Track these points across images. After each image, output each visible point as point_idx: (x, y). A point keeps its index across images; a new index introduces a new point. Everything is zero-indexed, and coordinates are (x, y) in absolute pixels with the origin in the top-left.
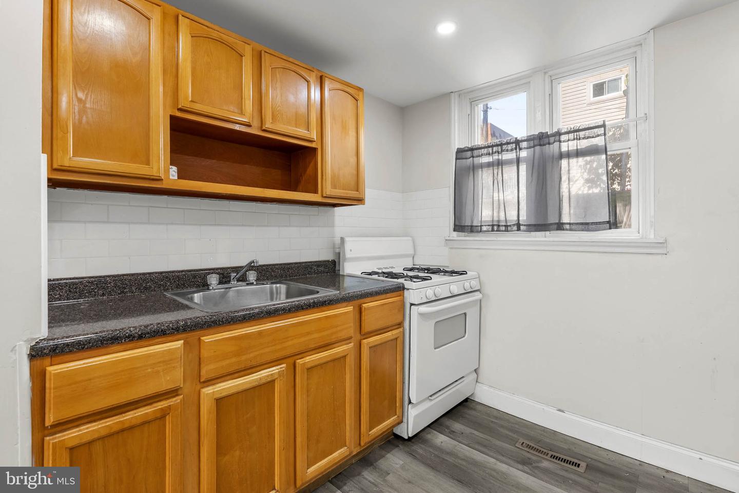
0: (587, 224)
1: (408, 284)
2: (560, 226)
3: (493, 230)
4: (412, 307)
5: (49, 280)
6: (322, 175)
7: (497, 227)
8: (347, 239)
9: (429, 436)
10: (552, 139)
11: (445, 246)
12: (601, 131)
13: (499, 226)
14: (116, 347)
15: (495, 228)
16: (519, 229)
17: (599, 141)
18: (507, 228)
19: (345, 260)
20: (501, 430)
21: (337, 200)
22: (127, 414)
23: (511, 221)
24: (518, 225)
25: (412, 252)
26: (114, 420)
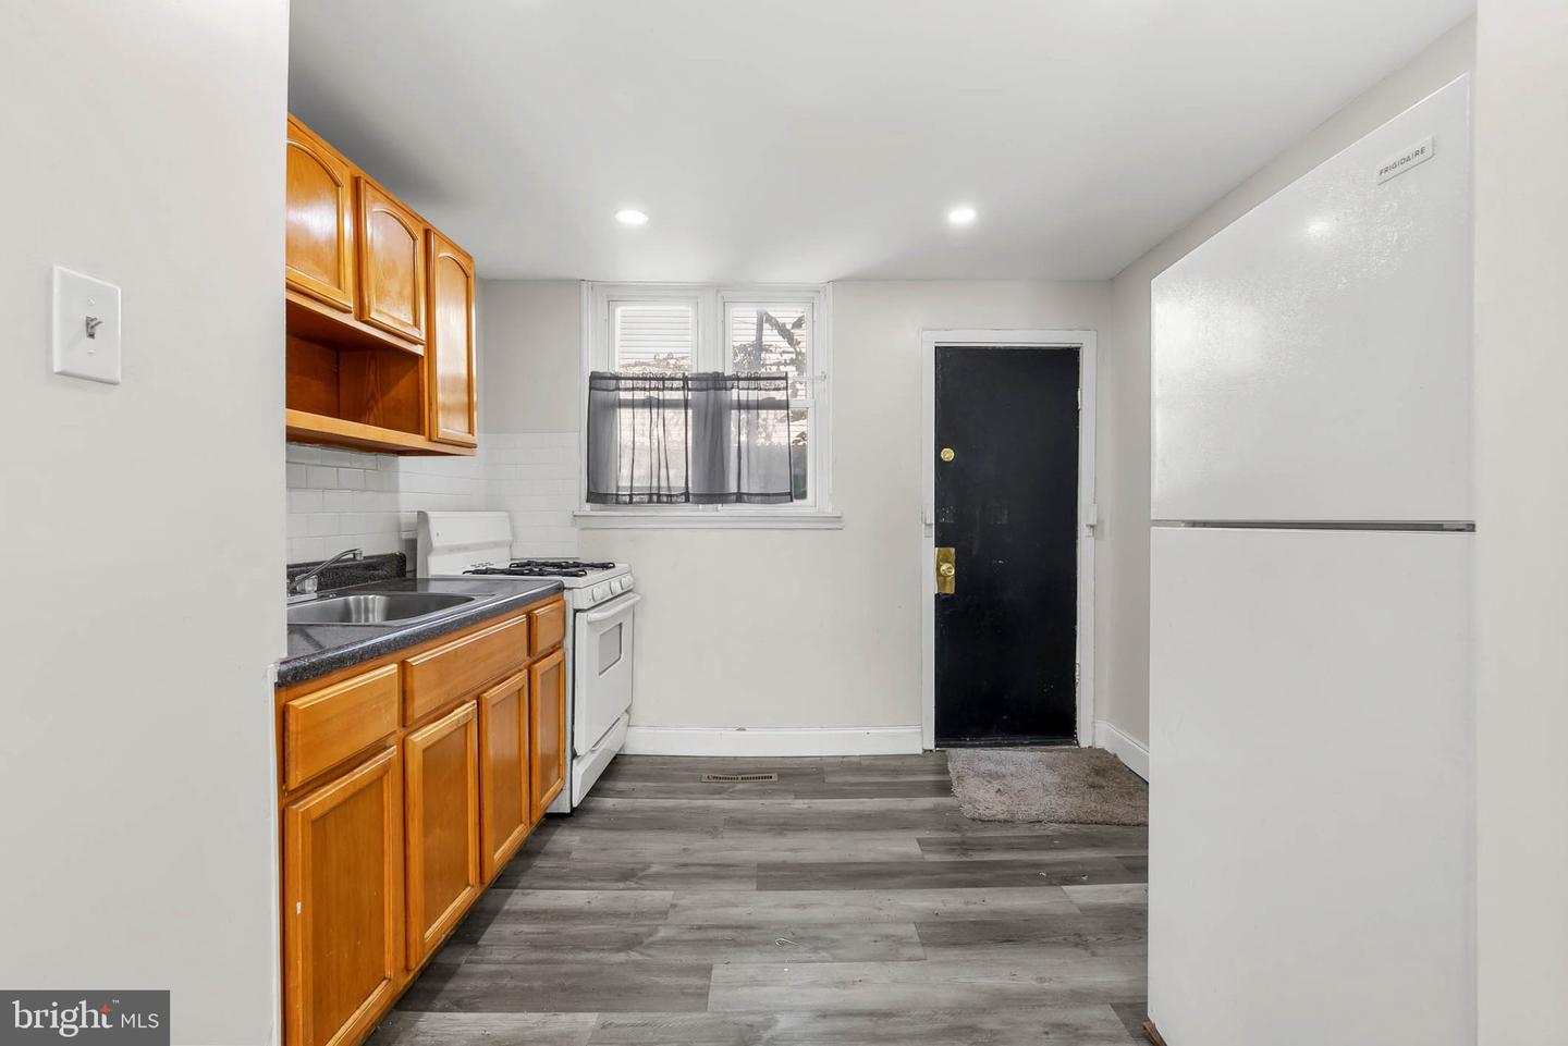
0: (768, 495)
1: (568, 581)
2: (740, 497)
3: (650, 501)
4: (578, 614)
5: (289, 567)
6: (430, 404)
7: (657, 497)
8: (431, 514)
9: (593, 805)
10: (729, 384)
11: (572, 526)
12: (782, 384)
13: (659, 495)
14: (337, 676)
15: (655, 498)
16: (687, 500)
17: (780, 396)
18: (670, 499)
19: (429, 549)
20: (675, 773)
21: (450, 447)
22: (355, 771)
23: (678, 488)
24: (687, 494)
25: (508, 537)
26: (346, 779)
